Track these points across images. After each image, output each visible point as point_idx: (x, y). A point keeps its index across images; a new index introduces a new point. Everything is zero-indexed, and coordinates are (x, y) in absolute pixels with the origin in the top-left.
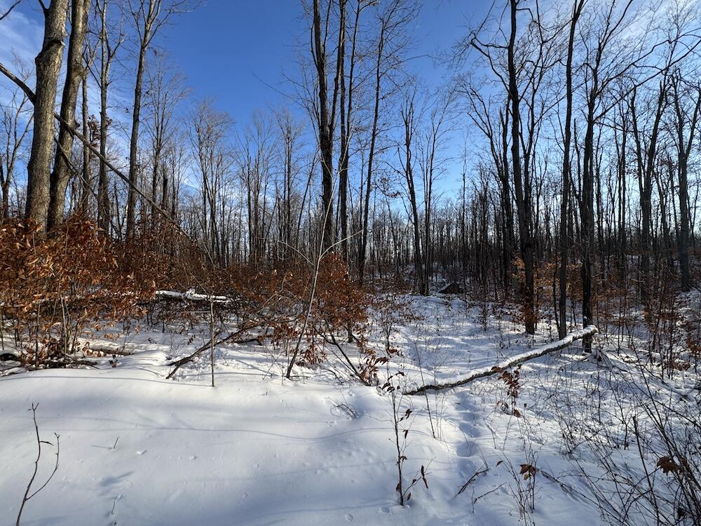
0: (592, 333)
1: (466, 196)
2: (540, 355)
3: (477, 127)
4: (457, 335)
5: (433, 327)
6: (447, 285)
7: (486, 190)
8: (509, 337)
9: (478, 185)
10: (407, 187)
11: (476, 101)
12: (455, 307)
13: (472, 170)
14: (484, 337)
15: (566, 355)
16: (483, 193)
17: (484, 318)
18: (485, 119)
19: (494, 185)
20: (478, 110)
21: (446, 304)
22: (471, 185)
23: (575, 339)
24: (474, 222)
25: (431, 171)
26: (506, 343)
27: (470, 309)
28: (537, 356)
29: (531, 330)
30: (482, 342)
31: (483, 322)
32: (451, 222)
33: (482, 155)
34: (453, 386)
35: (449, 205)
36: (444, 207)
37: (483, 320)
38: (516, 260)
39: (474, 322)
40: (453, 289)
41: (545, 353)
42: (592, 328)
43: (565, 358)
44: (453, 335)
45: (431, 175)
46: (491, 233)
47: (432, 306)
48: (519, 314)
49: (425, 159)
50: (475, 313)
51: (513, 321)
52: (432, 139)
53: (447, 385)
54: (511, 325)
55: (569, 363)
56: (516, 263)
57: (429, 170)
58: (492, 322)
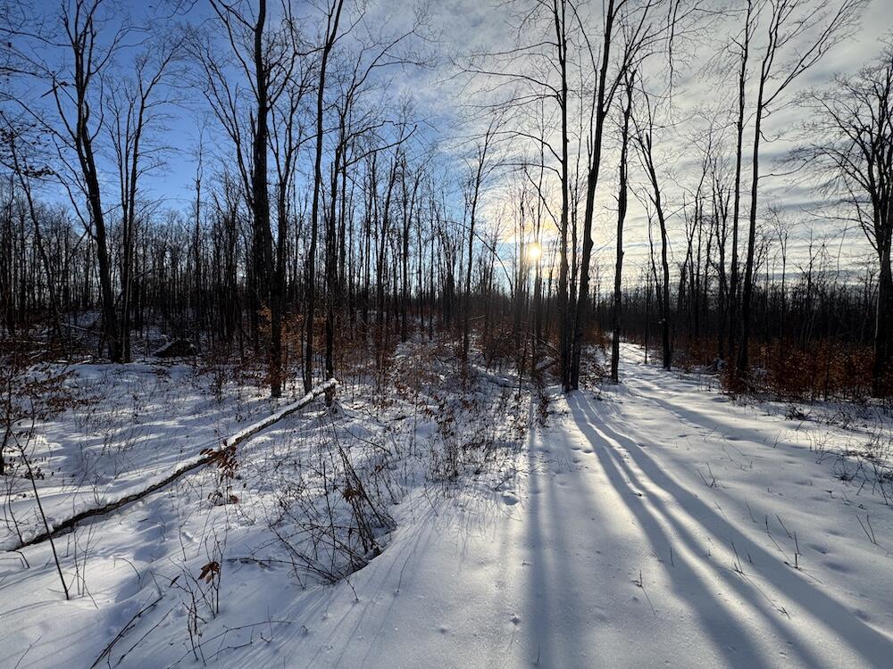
0: (333, 386)
1: (201, 214)
2: (277, 420)
3: (218, 119)
4: (172, 418)
5: (127, 412)
6: (168, 344)
7: (234, 213)
8: (249, 406)
9: (223, 204)
10: (79, 169)
11: (217, 81)
12: (175, 376)
13: (212, 179)
14: (216, 412)
15: (309, 414)
16: (230, 217)
17: (219, 386)
18: (230, 114)
19: (243, 209)
20: (220, 95)
21: (160, 373)
22: (211, 200)
23: (315, 395)
24: (217, 255)
25: (136, 156)
26: (244, 414)
27: (202, 377)
28: (274, 422)
29: (276, 393)
30: (211, 419)
31: (217, 392)
32: (178, 250)
33: (227, 162)
34: (139, 496)
35: (175, 223)
36: (165, 224)
37: (217, 390)
38: (262, 309)
39: (203, 394)
40: (180, 350)
41: (283, 416)
42: (333, 380)
43: (308, 417)
44: (164, 419)
45: (135, 163)
46: (241, 274)
47: (131, 379)
48: (264, 374)
49: (123, 132)
50: (206, 382)
51: (257, 385)
52: (138, 103)
53: (126, 500)
54: (254, 390)
55: (309, 421)
56: (262, 313)
57: (132, 152)
58: (230, 388)
